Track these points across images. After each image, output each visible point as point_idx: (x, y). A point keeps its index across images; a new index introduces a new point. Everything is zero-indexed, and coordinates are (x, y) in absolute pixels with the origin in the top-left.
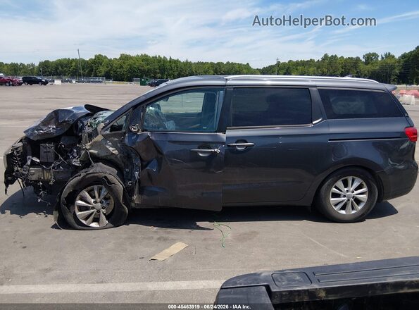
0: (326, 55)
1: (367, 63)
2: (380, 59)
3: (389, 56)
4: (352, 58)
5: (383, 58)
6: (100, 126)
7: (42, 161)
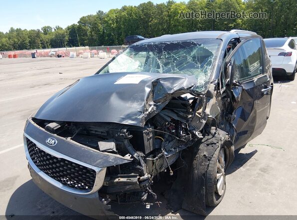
1: (45, 33)
4: (34, 31)
5: (55, 30)
6: (212, 88)
7: (147, 153)
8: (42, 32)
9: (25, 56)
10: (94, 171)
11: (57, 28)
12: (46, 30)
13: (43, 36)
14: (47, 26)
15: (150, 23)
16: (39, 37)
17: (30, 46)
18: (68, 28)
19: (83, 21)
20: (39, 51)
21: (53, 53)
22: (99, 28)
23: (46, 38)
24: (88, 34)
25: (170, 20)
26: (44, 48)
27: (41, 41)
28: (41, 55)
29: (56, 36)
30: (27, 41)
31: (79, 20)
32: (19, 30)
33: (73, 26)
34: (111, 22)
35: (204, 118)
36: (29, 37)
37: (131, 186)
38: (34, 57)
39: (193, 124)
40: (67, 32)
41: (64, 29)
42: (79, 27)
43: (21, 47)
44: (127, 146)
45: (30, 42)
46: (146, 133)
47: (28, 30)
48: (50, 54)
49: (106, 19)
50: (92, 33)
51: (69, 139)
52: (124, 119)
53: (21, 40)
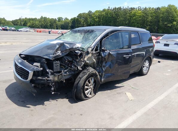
0: (42, 16)
1: (59, 21)
2: (63, 20)
3: (66, 19)
4: (53, 19)
5: (64, 20)
6: (90, 50)
7: (54, 71)
8: (58, 20)
9: (45, 32)
10: (29, 72)
11: (65, 18)
12: (60, 19)
13: (57, 22)
14: (60, 17)
15: (118, 20)
16: (55, 23)
17: (50, 27)
18: (72, 19)
19: (80, 16)
20: (53, 30)
21: (60, 32)
22: (88, 20)
23: (59, 23)
24: (82, 23)
25: (130, 19)
26: (57, 29)
27: (56, 25)
28: (54, 33)
29: (65, 23)
30: (49, 24)
31: (78, 15)
32: (45, 18)
33: (75, 18)
34: (95, 18)
35: (83, 62)
36: (50, 22)
37: (43, 81)
38: (50, 33)
39: (79, 64)
40: (71, 22)
41: (69, 19)
42: (77, 19)
43: (45, 27)
44: (45, 66)
45: (50, 25)
46: (55, 63)
47: (50, 18)
48: (58, 33)
49: (93, 16)
50: (84, 23)
51: (25, 61)
52: (44, 56)
53: (46, 23)
